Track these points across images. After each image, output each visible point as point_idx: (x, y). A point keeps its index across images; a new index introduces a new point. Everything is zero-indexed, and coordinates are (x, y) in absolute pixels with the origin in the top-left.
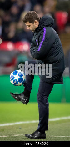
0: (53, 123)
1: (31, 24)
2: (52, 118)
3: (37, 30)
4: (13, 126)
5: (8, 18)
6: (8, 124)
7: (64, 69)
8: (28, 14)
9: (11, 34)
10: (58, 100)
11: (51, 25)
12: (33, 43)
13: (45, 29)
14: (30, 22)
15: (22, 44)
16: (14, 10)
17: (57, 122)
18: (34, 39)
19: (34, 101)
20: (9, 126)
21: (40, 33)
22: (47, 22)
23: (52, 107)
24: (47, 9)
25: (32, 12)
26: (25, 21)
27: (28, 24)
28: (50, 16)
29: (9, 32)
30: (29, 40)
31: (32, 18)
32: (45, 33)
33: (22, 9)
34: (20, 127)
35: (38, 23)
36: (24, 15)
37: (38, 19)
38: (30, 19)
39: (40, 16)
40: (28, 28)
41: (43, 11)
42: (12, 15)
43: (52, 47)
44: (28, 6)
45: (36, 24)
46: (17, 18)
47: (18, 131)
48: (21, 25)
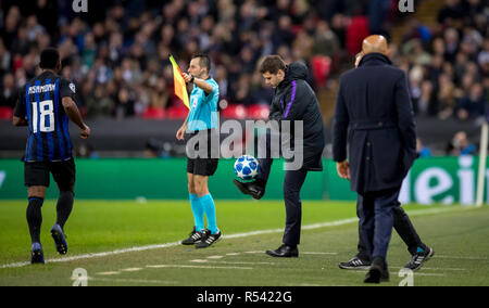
0: (309, 232)
1: (273, 76)
2: (306, 224)
3: (281, 85)
4: (245, 238)
5: (235, 68)
6: (237, 235)
7: (323, 146)
8: (268, 59)
9: (242, 94)
10: (317, 196)
11: (304, 77)
12: (275, 106)
13: (294, 83)
14: (271, 73)
15: (259, 108)
16: (247, 54)
17: (316, 231)
18: (276, 99)
19: (274, 197)
20: (240, 238)
21: (286, 89)
22: (297, 73)
23: (307, 207)
24: (298, 52)
25: (273, 56)
26: (263, 72)
27: (267, 75)
28: (302, 63)
29: (238, 89)
30: (269, 101)
31: (274, 66)
32: (294, 89)
33: (258, 53)
34: (257, 239)
35: (283, 73)
36: (261, 62)
37: (282, 68)
38: (271, 68)
39: (286, 63)
40: (267, 81)
41: (291, 55)
42: (242, 62)
43: (306, 111)
44: (268, 48)
45: (281, 76)
46: (251, 67)
47: (255, 245)
48: (256, 78)
